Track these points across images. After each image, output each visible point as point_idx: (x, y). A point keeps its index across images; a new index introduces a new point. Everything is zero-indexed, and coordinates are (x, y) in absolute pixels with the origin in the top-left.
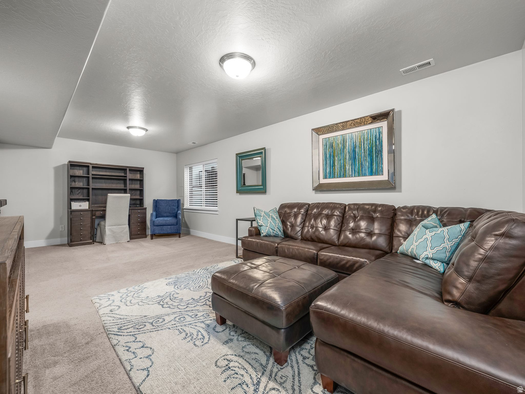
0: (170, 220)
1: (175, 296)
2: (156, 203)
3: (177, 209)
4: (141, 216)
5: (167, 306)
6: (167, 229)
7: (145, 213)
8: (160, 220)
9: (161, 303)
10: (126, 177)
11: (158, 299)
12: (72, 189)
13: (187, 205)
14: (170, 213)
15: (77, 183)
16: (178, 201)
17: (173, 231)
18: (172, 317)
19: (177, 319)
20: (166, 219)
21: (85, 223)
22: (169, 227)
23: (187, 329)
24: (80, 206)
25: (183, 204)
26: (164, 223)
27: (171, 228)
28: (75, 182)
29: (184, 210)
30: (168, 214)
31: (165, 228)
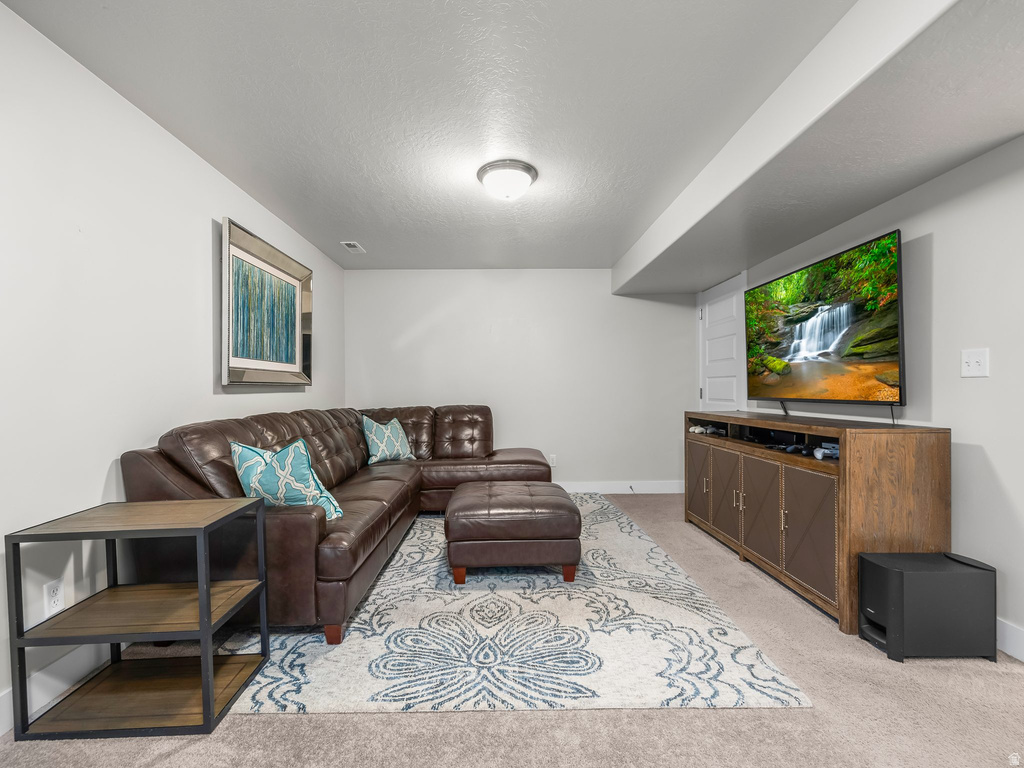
1: (596, 617)
5: (618, 602)
9: (627, 611)
11: (632, 621)
18: (617, 582)
19: (612, 577)
23: (605, 564)
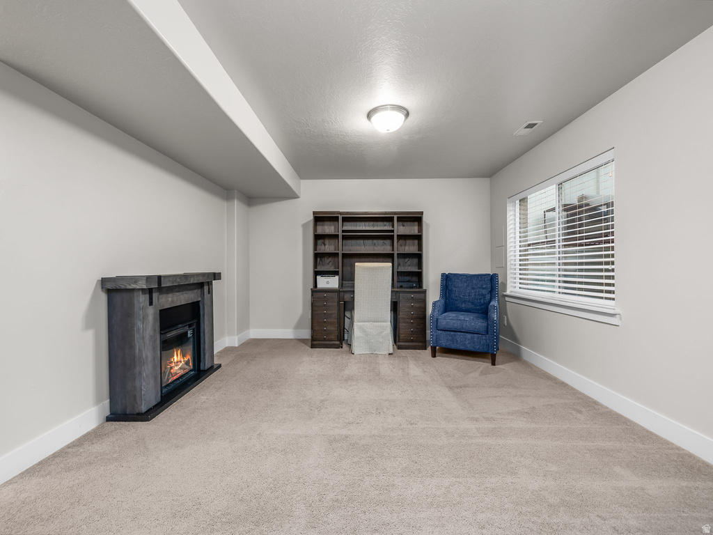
0: (470, 321)
2: (447, 280)
3: (488, 297)
4: (417, 305)
6: (465, 342)
7: (424, 301)
8: (451, 319)
10: (393, 231)
12: (318, 256)
13: (513, 286)
14: (473, 303)
15: (327, 246)
16: (493, 278)
17: (478, 348)
20: (462, 316)
21: (329, 312)
22: (469, 336)
24: (328, 283)
25: (505, 285)
26: (457, 325)
27: (472, 338)
28: (325, 245)
29: (507, 299)
30: (470, 306)
31: (459, 336)
